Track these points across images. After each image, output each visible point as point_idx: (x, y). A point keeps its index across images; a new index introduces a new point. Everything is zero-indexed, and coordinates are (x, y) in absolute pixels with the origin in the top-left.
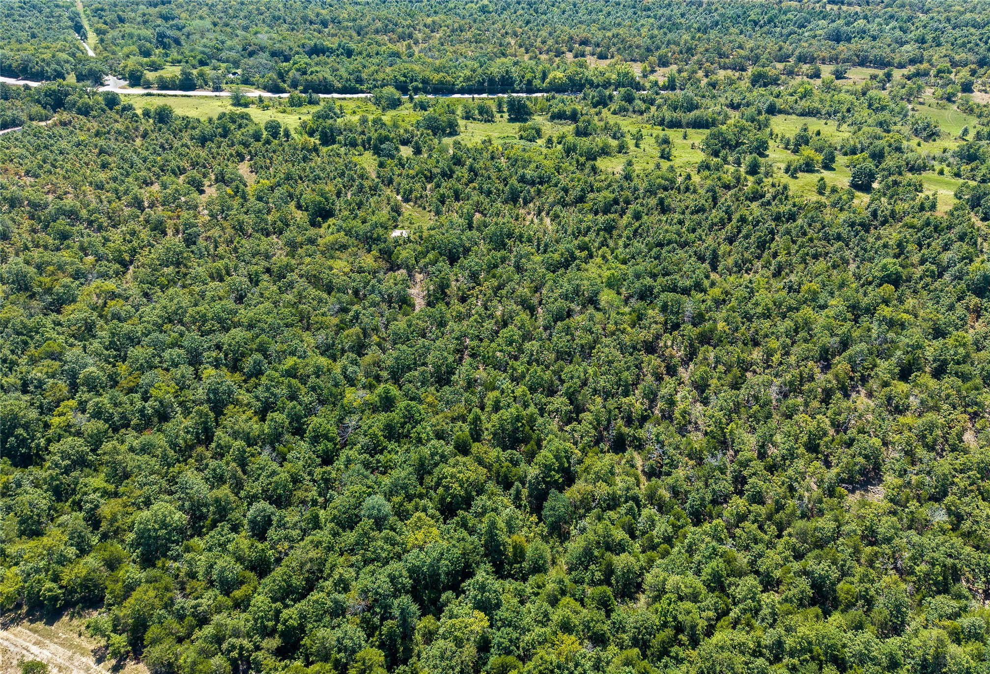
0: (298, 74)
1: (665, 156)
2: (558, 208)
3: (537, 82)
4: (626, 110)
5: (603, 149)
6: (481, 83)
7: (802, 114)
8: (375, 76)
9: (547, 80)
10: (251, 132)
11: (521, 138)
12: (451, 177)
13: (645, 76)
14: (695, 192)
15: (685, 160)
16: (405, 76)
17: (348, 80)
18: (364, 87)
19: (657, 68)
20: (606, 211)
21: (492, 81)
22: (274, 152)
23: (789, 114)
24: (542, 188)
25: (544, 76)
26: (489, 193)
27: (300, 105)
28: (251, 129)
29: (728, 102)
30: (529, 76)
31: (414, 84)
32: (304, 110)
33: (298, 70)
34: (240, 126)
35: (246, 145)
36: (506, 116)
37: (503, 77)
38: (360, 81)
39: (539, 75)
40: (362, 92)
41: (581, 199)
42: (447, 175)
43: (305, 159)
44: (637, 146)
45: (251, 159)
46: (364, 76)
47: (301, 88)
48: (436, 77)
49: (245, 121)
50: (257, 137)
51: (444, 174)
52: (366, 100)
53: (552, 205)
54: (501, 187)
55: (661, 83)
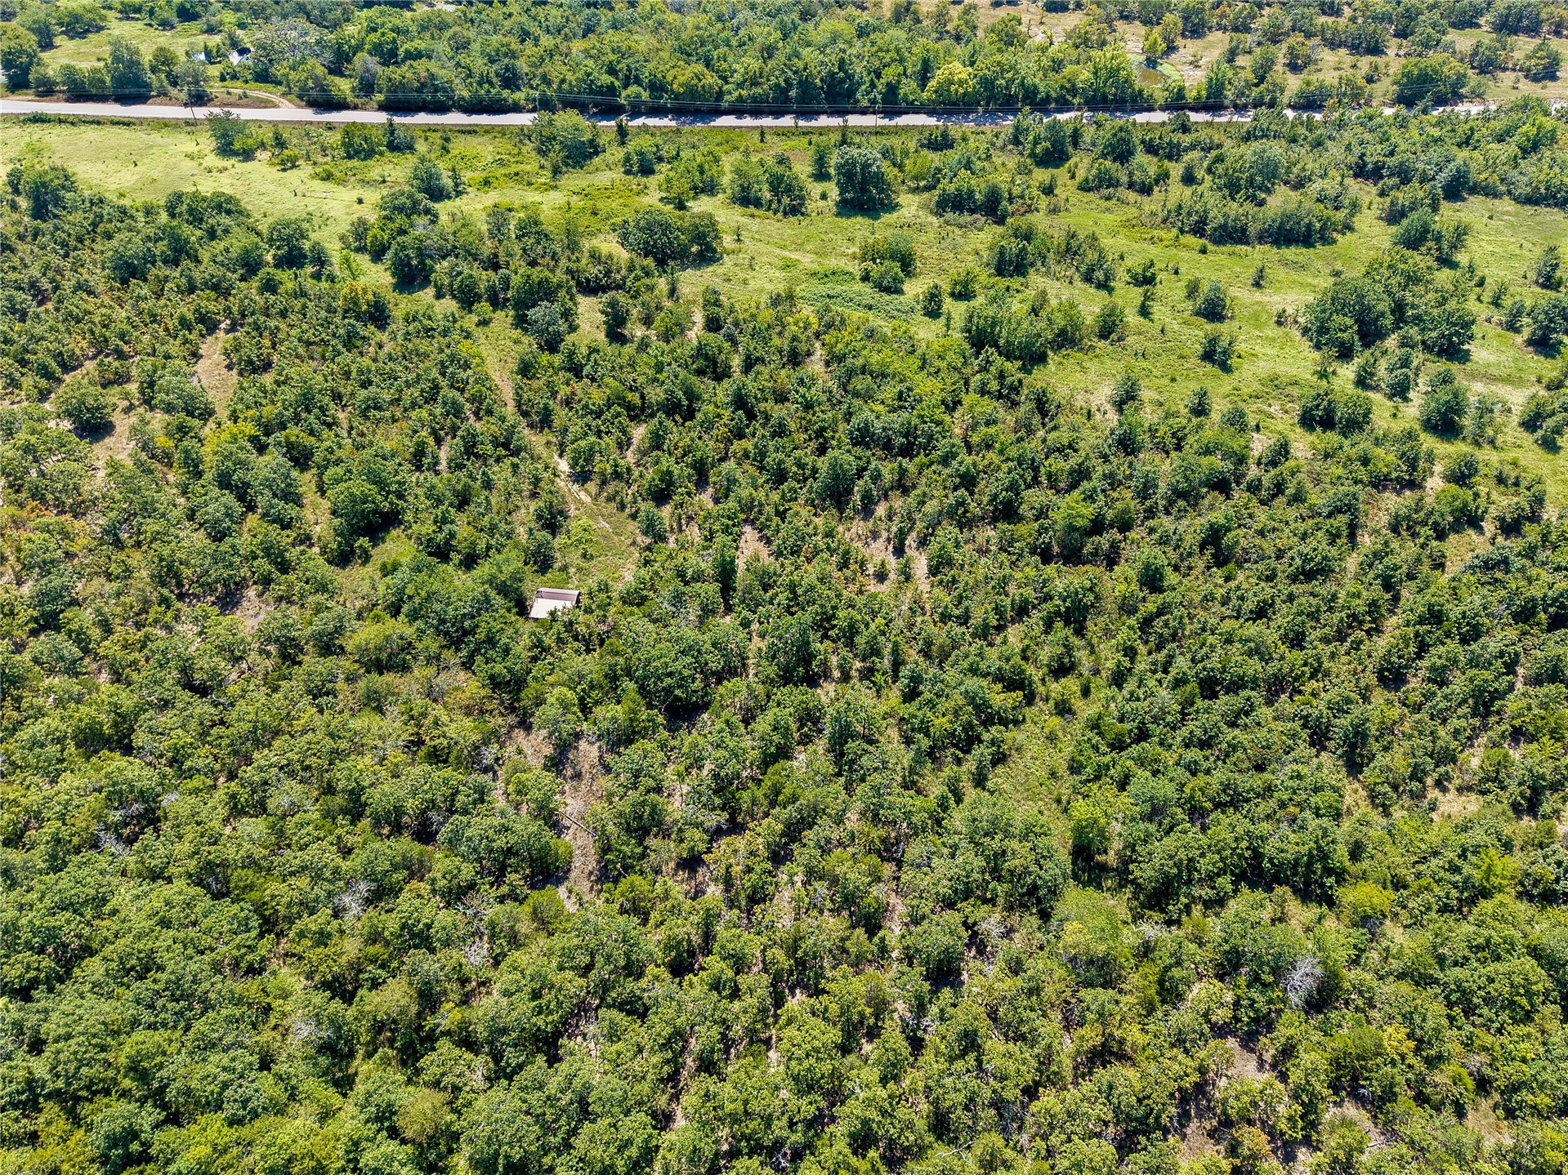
0: (373, 63)
1: (1216, 356)
2: (948, 532)
3: (908, 88)
4: (1113, 183)
5: (1063, 332)
6: (782, 91)
7: (1531, 200)
8: (547, 67)
9: (933, 83)
10: (235, 253)
11: (866, 278)
12: (690, 414)
13: (1151, 63)
14: (1298, 498)
15: (1263, 368)
16: (612, 71)
17: (484, 80)
18: (520, 96)
19: (1180, 42)
20: (1072, 556)
21: (805, 85)
22: (283, 314)
23: (1496, 195)
24: (911, 466)
25: (925, 73)
26: (780, 477)
27: (369, 154)
28: (237, 242)
29: (1352, 159)
30: (889, 74)
31: (633, 89)
32: (376, 169)
33: (376, 50)
34: (212, 235)
35: (219, 289)
36: (834, 192)
37: (832, 75)
38: (511, 80)
39: (913, 65)
40: (516, 108)
41: (1006, 512)
42: (682, 409)
43: (351, 341)
44: (1144, 312)
45: (232, 329)
46: (522, 66)
47: (380, 97)
48: (683, 75)
49: (226, 220)
50: (250, 265)
51: (671, 408)
52: (523, 134)
53: (934, 525)
54: (807, 455)
55: (1191, 95)
